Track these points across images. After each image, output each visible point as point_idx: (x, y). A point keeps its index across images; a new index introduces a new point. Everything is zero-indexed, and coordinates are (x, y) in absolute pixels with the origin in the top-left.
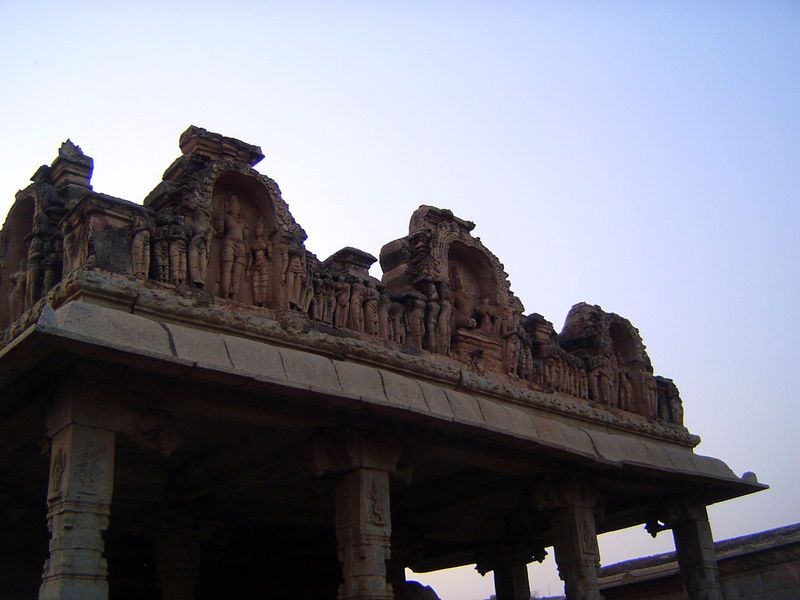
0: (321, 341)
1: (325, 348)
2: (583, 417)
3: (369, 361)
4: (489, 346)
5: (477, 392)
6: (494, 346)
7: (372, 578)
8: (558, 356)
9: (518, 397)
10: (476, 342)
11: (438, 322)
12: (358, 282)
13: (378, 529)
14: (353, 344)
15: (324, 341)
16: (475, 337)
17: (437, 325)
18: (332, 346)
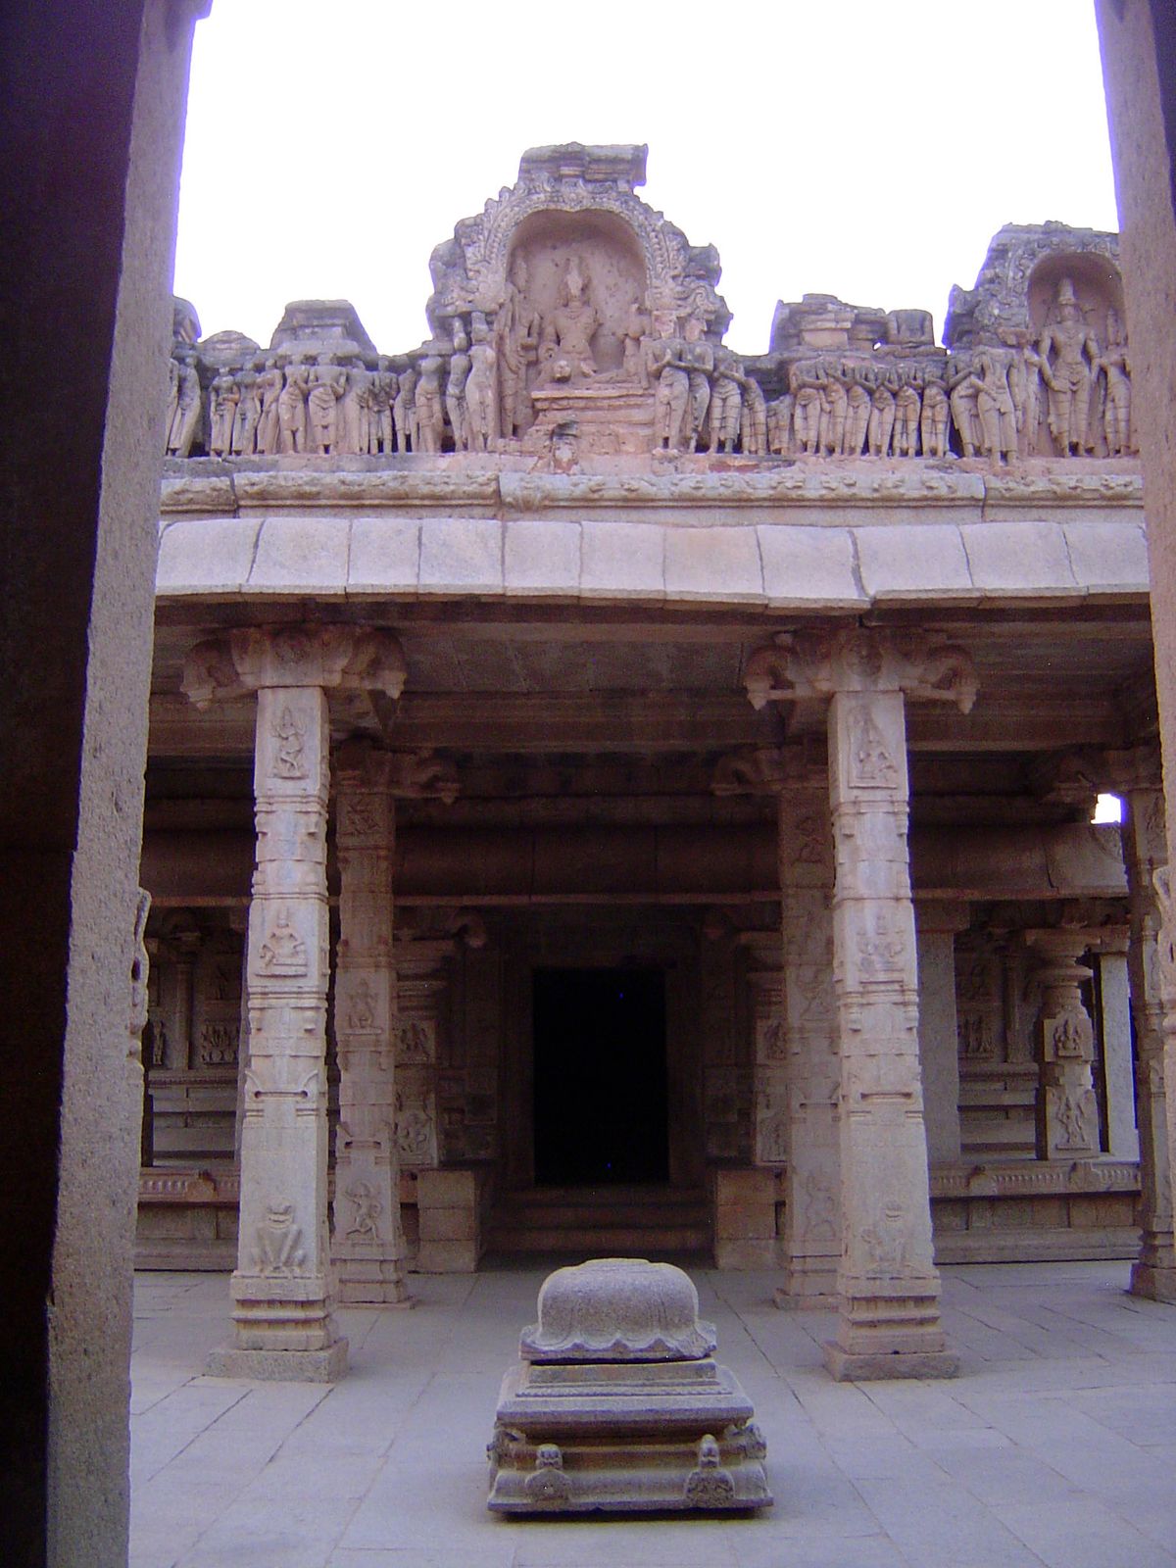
0: (177, 493)
1: (191, 501)
2: (883, 499)
3: (288, 502)
4: (621, 402)
5: (546, 507)
6: (633, 400)
7: (274, 864)
8: (824, 380)
9: (666, 494)
10: (582, 404)
11: (463, 391)
12: (291, 363)
13: (290, 784)
14: (243, 482)
15: (183, 492)
16: (577, 393)
17: (461, 398)
18: (201, 497)
